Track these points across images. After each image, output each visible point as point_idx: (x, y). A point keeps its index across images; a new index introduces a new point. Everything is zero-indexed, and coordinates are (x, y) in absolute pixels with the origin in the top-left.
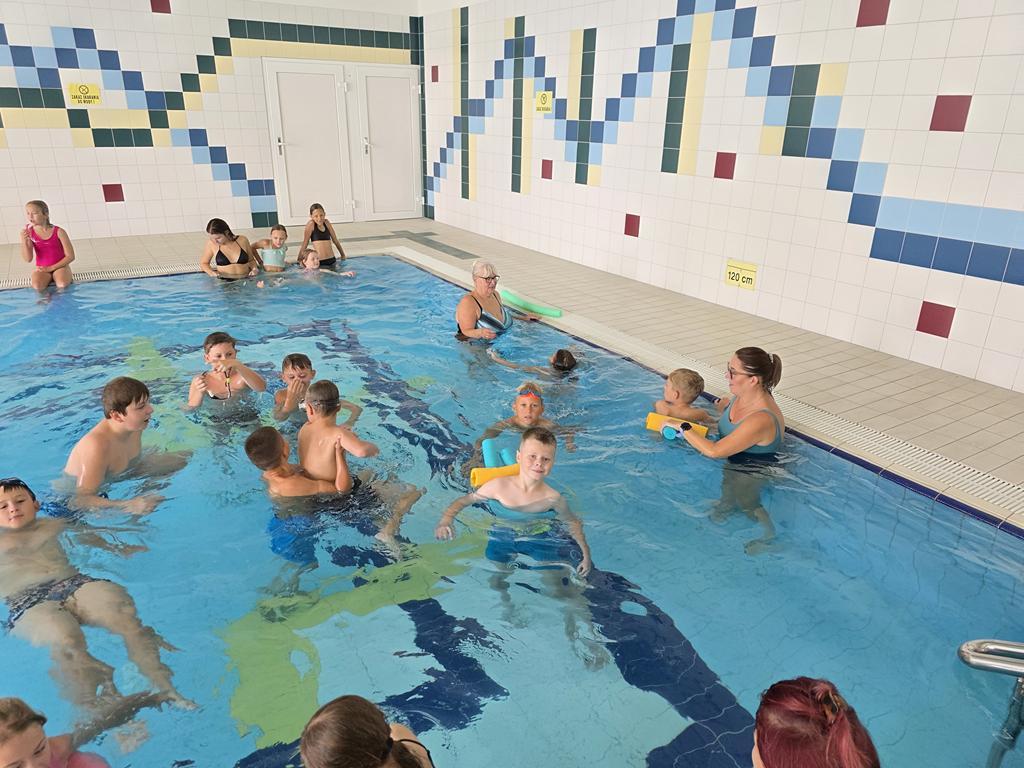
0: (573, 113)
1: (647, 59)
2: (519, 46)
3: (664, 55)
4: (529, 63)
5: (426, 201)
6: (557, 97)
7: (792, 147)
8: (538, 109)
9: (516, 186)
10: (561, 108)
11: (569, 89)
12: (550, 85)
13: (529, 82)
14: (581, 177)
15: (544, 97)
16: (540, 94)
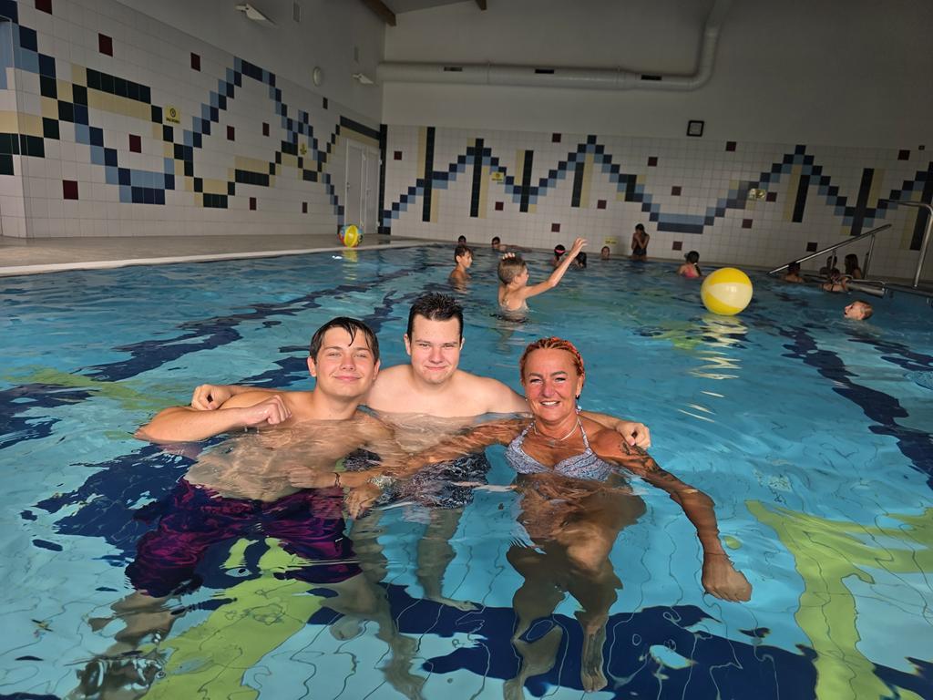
0: (519, 182)
1: (562, 166)
2: (479, 152)
3: (572, 165)
4: (485, 159)
5: (382, 224)
6: (508, 175)
7: (628, 199)
8: (493, 179)
9: (474, 213)
10: (510, 180)
11: (517, 173)
12: (503, 170)
13: (485, 169)
14: (524, 208)
15: (498, 175)
16: (494, 174)
